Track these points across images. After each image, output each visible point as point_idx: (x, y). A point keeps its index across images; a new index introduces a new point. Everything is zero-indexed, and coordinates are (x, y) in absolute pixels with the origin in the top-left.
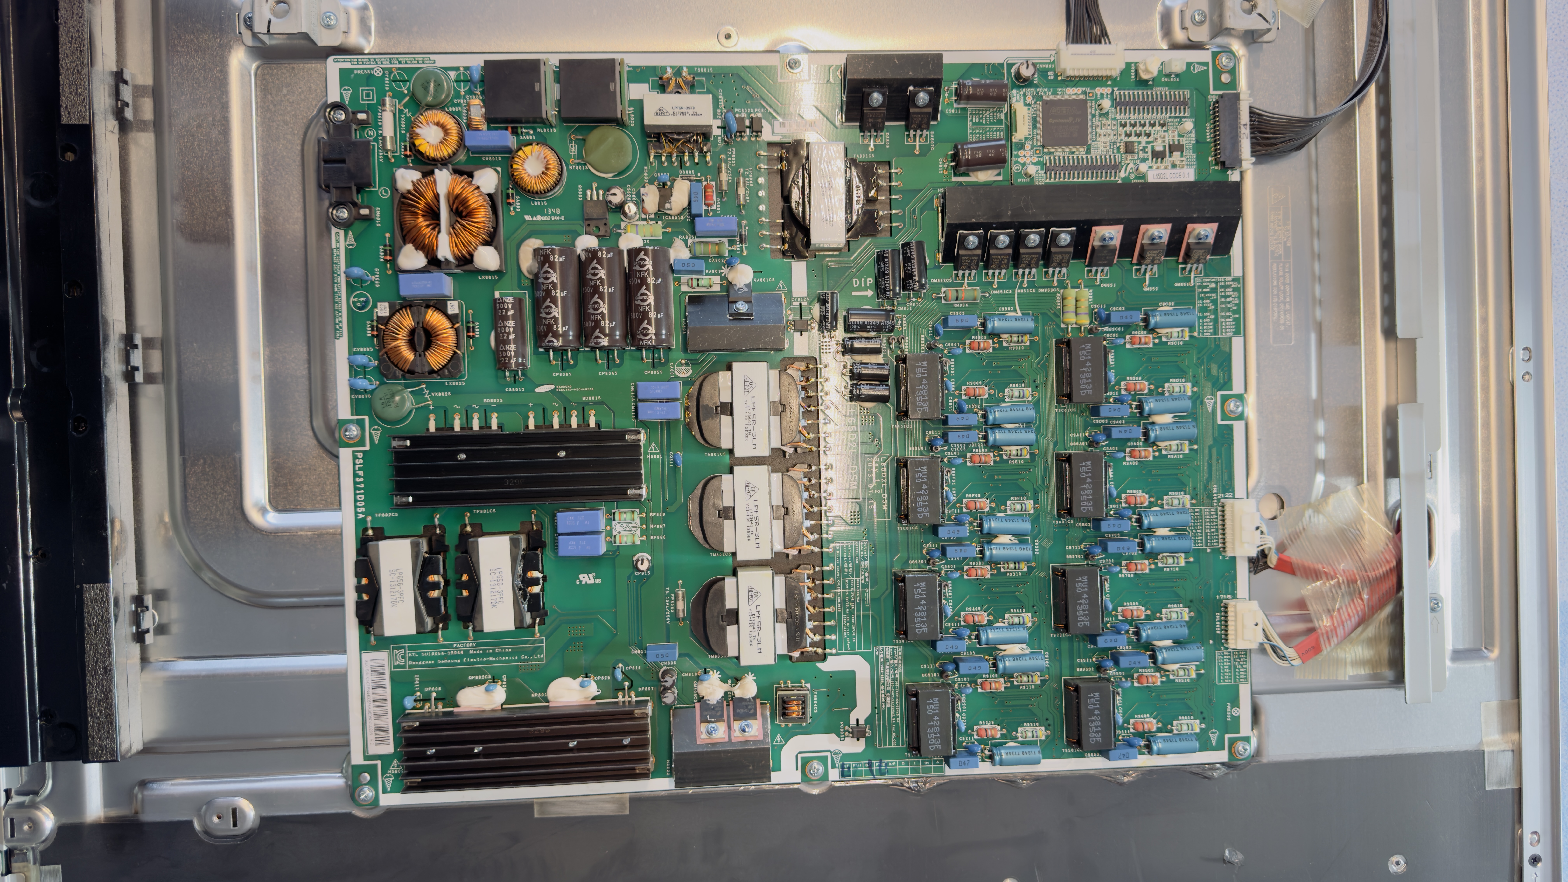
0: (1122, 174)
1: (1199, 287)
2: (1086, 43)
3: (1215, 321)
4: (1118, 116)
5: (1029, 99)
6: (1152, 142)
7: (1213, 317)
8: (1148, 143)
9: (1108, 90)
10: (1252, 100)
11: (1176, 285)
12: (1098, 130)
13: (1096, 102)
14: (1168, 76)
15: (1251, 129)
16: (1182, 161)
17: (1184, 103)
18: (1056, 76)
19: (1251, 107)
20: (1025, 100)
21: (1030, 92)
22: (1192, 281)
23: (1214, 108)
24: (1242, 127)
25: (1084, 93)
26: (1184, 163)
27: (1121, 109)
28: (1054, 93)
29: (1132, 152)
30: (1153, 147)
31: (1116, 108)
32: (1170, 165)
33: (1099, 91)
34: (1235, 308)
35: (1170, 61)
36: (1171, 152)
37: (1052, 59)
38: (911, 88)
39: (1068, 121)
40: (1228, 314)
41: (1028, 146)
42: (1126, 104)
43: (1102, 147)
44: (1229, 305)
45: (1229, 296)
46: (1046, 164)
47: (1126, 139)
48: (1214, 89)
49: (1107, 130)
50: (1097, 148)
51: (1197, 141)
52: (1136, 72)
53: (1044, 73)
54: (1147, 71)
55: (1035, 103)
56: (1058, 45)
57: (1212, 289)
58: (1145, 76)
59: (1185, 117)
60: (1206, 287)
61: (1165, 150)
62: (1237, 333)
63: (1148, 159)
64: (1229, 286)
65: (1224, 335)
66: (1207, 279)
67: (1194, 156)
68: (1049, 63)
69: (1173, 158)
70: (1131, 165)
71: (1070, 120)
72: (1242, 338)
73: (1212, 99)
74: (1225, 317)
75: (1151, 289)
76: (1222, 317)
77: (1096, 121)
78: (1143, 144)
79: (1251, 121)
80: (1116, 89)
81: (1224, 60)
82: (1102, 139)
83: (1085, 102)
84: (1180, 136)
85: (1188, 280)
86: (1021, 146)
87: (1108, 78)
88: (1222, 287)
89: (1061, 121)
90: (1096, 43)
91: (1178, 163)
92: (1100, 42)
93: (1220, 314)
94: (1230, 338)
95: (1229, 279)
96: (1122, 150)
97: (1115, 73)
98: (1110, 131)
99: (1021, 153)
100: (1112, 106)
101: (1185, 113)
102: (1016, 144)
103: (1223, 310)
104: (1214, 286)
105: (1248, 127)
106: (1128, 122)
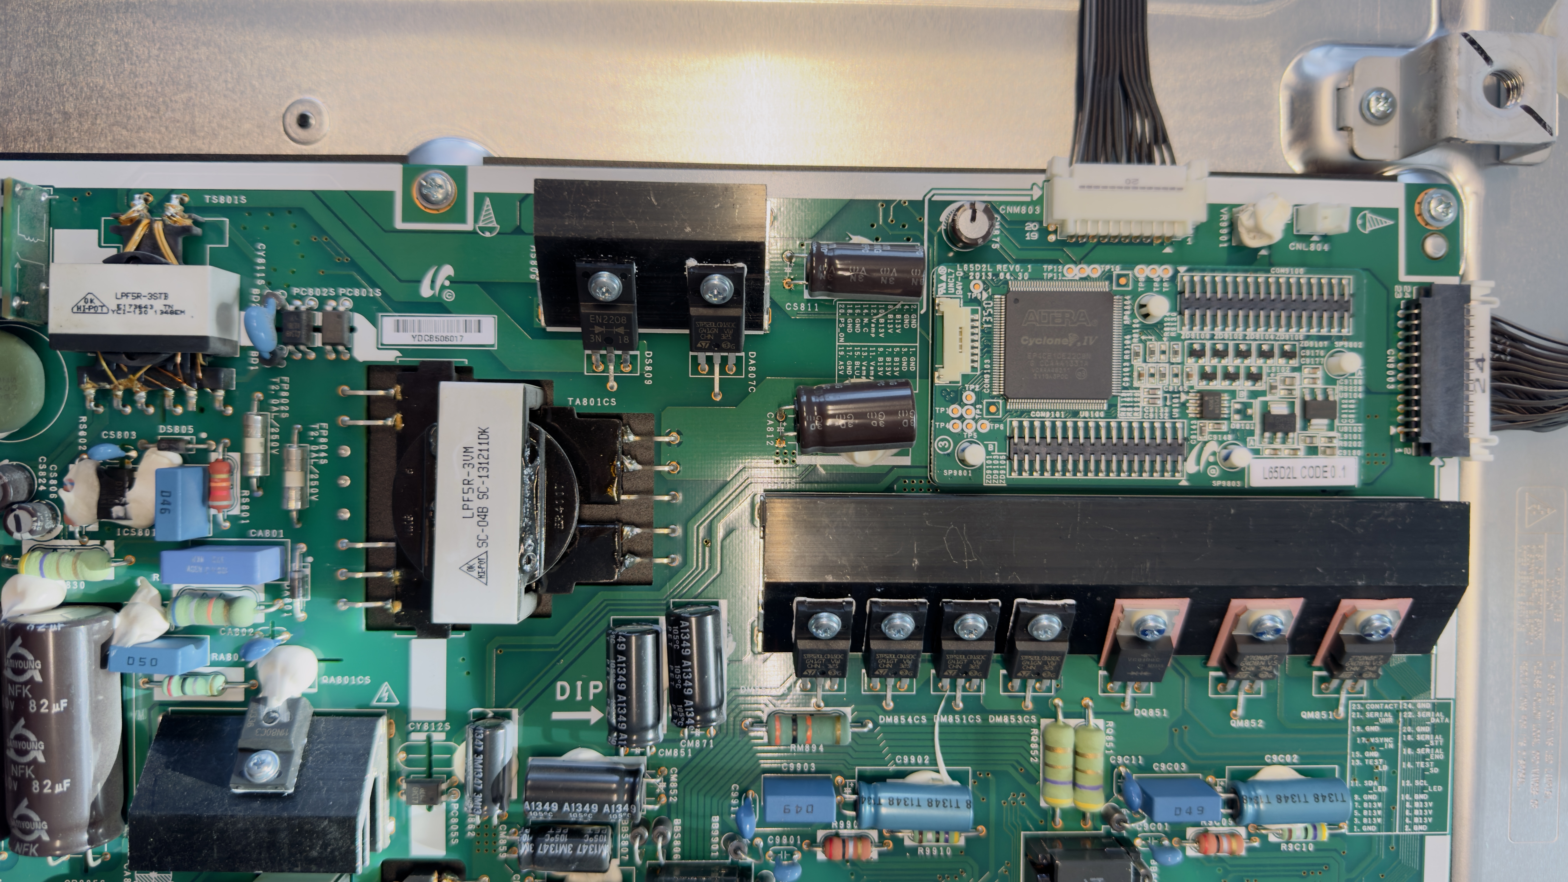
0: (1191, 466)
1: (1356, 722)
2: (1117, 160)
3: (1390, 801)
4: (1185, 332)
5: (977, 289)
6: (1263, 393)
7: (1384, 789)
8: (1254, 394)
9: (1163, 272)
10: (1496, 303)
11: (1307, 715)
12: (1138, 363)
13: (1134, 299)
14: (1306, 238)
15: (1493, 368)
16: (1331, 439)
17: (1342, 306)
18: (1044, 232)
19: (1494, 320)
20: (966, 289)
21: (978, 271)
22: (1341, 709)
23: (1408, 317)
24: (1473, 365)
25: (1108, 277)
26: (1336, 443)
27: (1192, 316)
28: (1036, 277)
29: (1216, 417)
30: (1265, 404)
31: (1181, 313)
32: (1302, 446)
33: (1142, 272)
34: (1436, 770)
35: (1312, 208)
36: (1306, 419)
37: (1037, 193)
38: (691, 263)
39: (1065, 342)
40: (1419, 783)
41: (969, 397)
42: (1205, 304)
43: (1143, 403)
44: (1421, 764)
45: (1422, 744)
46: (1011, 437)
47: (1203, 385)
48: (1409, 272)
49: (1158, 362)
50: (1133, 405)
51: (1368, 391)
52: (1233, 226)
53: (1015, 225)
54: (1257, 230)
55: (990, 298)
56: (1051, 163)
57: (1382, 726)
58: (1251, 241)
59: (1340, 338)
60: (1372, 722)
61: (1292, 415)
62: (1438, 825)
63: (1251, 433)
64: (1423, 722)
65: (1408, 831)
66: (1373, 704)
67: (1360, 428)
68: (1027, 204)
69: (1310, 432)
70: (1212, 447)
71: (1070, 340)
72: (1448, 837)
73: (1403, 293)
74: (1412, 791)
75: (1247, 724)
76: (1405, 790)
77: (1134, 342)
78: (1243, 397)
79: (1494, 350)
80: (1182, 269)
81: (1435, 206)
82: (1145, 384)
83: (1107, 298)
84: (1330, 381)
85: (1333, 705)
86: (954, 395)
87: (1165, 241)
88: (1409, 722)
89: (1050, 341)
90: (1140, 161)
91: (1320, 442)
92: (1151, 160)
93: (1402, 783)
94: (1422, 838)
95: (1423, 704)
96: (1192, 409)
97: (1184, 231)
98: (1165, 368)
99: (954, 410)
100: (1173, 309)
101: (1341, 325)
102: (943, 388)
103: (1407, 774)
104: (1389, 719)
105: (1487, 365)
106: (1208, 345)
